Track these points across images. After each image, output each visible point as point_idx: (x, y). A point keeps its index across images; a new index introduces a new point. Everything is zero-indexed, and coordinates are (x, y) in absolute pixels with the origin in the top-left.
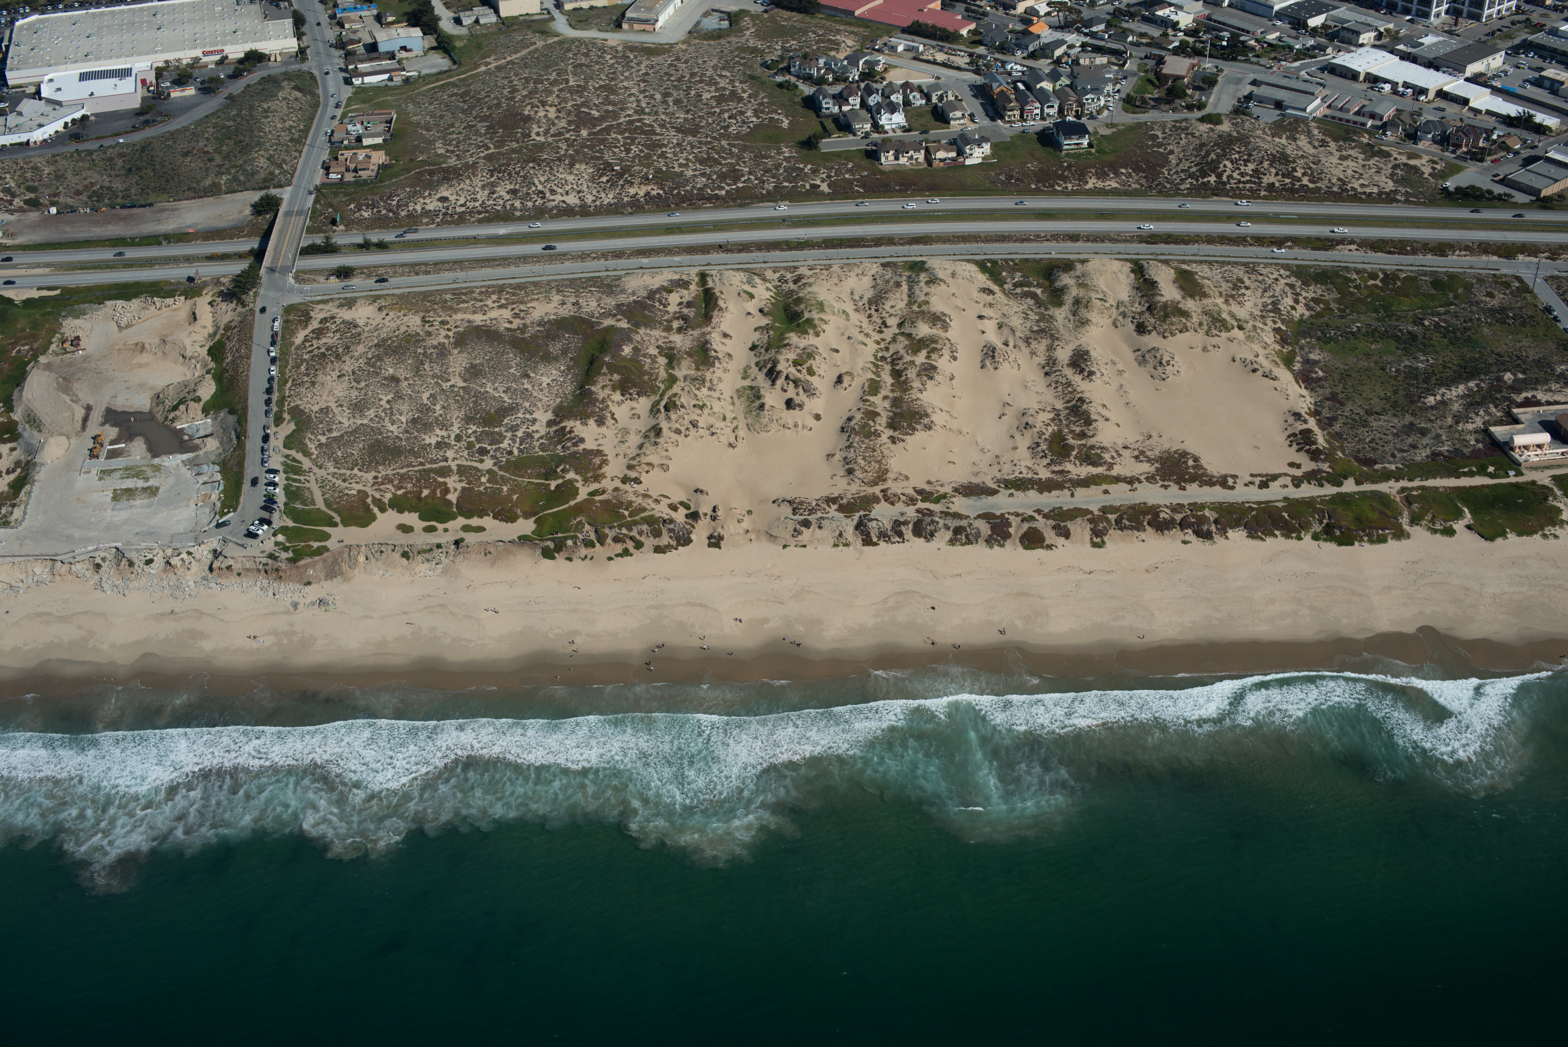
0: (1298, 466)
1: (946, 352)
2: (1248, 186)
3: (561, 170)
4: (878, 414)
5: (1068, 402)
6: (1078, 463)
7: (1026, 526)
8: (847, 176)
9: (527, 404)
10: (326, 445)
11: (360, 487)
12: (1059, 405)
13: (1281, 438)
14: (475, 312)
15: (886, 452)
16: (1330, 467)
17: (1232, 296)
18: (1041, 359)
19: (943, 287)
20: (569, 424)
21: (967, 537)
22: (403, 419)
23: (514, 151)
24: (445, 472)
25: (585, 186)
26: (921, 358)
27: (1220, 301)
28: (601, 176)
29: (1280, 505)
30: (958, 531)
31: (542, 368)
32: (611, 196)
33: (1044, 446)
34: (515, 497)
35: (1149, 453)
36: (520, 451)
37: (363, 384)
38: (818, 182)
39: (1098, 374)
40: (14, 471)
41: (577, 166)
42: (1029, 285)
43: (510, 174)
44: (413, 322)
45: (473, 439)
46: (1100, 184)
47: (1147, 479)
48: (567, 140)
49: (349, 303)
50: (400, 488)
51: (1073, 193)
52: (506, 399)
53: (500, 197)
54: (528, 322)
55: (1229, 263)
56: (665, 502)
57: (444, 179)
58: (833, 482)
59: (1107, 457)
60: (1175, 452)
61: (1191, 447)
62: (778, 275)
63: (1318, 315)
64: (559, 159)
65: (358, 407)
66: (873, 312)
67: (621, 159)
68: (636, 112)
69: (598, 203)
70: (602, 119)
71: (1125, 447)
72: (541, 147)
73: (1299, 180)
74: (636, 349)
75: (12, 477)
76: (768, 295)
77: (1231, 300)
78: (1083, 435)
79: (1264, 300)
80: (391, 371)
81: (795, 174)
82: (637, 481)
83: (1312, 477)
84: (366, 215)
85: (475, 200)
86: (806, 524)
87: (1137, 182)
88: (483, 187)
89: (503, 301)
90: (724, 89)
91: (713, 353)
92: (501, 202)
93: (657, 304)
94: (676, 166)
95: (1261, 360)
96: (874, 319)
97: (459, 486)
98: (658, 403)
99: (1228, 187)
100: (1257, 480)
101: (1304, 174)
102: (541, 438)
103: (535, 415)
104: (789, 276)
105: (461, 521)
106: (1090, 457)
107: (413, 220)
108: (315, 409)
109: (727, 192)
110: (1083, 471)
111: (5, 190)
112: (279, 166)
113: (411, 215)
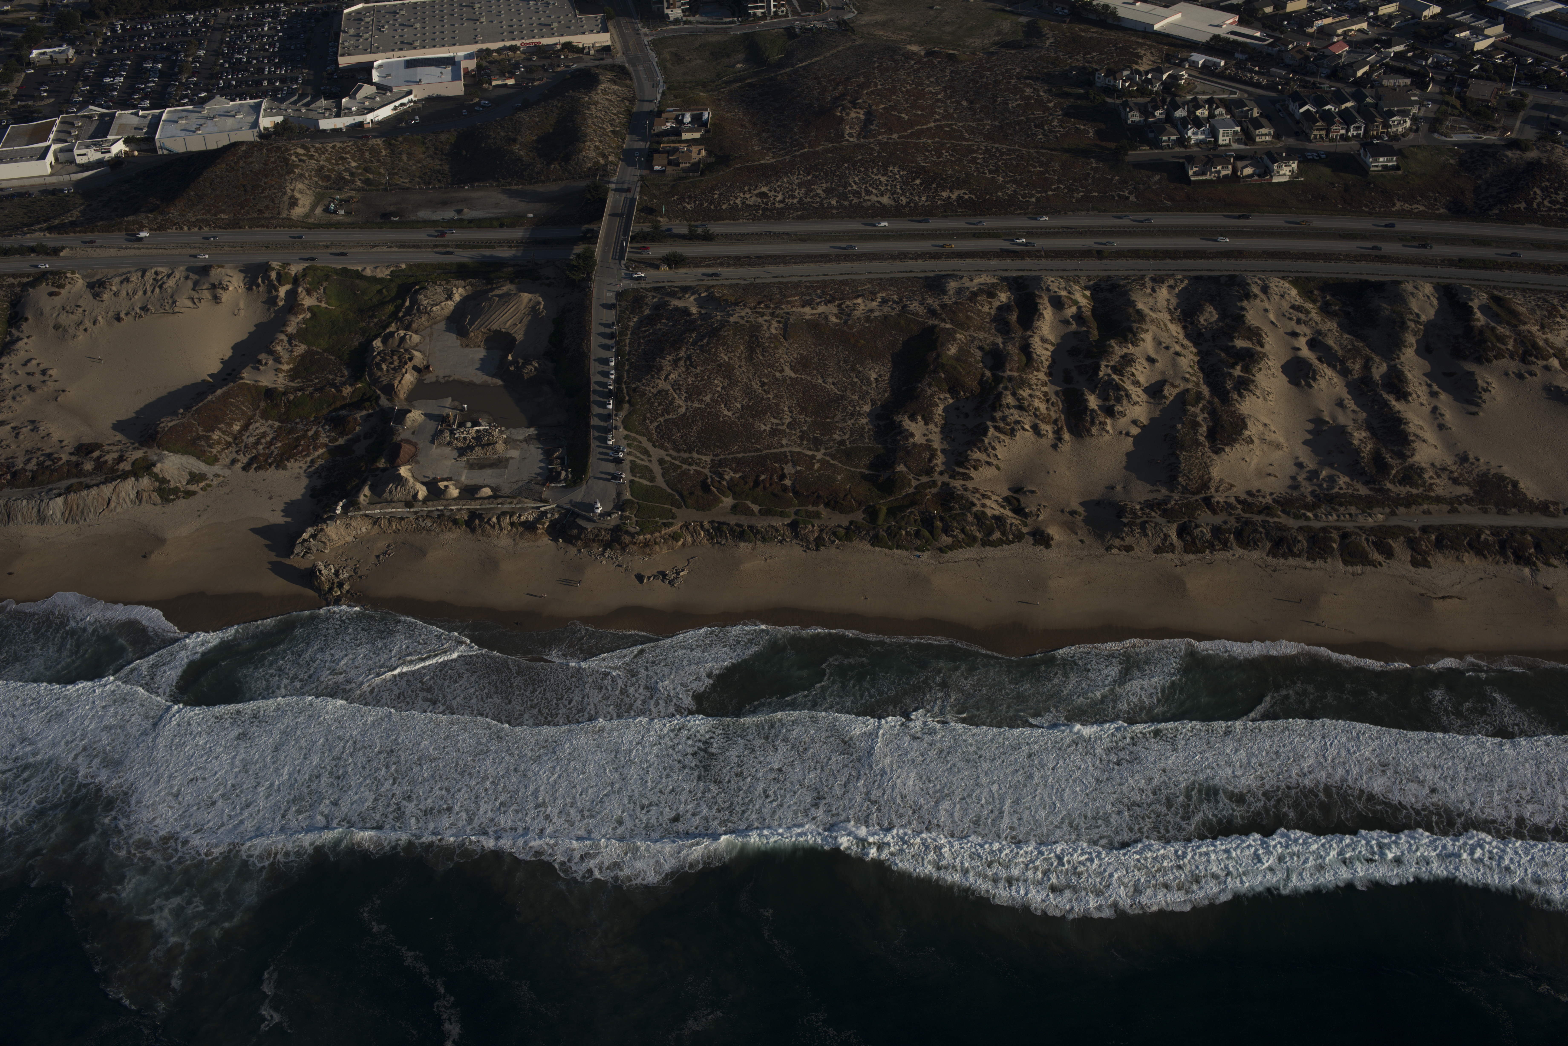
1: (1263, 367)
2: (1559, 214)
3: (875, 171)
4: (1198, 424)
6: (1397, 482)
7: (1348, 541)
8: (1155, 188)
9: (856, 397)
10: (665, 426)
11: (699, 469)
14: (803, 307)
15: (1208, 461)
17: (1548, 324)
19: (1256, 302)
20: (897, 418)
21: (1288, 549)
22: (738, 405)
23: (828, 151)
24: (781, 458)
25: (899, 188)
26: (1238, 371)
27: (1535, 329)
28: (914, 179)
30: (1279, 542)
31: (870, 363)
32: (924, 199)
34: (848, 486)
35: (1467, 476)
36: (851, 441)
38: (1126, 194)
41: (891, 168)
43: (826, 174)
44: (745, 312)
45: (805, 428)
46: (1407, 207)
47: (1467, 501)
48: (879, 142)
49: (681, 292)
50: (738, 472)
51: (1382, 214)
52: (836, 391)
53: (817, 195)
54: (854, 318)
55: (1542, 291)
56: (993, 500)
57: (762, 175)
59: (1426, 477)
60: (1493, 476)
61: (1507, 470)
62: (1092, 283)
64: (873, 161)
65: (695, 392)
66: (1188, 323)
67: (933, 163)
68: (944, 117)
69: (912, 205)
70: (911, 123)
71: (1443, 469)
72: (854, 148)
74: (960, 349)
76: (1085, 302)
77: (1546, 328)
78: (1401, 455)
81: (1103, 184)
82: (966, 477)
84: (688, 207)
85: (794, 197)
87: (1444, 206)
89: (829, 297)
90: (1029, 97)
91: (1035, 357)
92: (818, 200)
93: (978, 306)
94: (987, 172)
96: (1189, 330)
97: (795, 472)
98: (983, 402)
99: (1538, 214)
102: (871, 430)
103: (865, 408)
104: (1103, 285)
106: (1409, 476)
107: (734, 214)
108: (654, 391)
109: (1038, 199)
110: (1403, 490)
111: (346, 170)
112: (604, 156)
113: (732, 208)
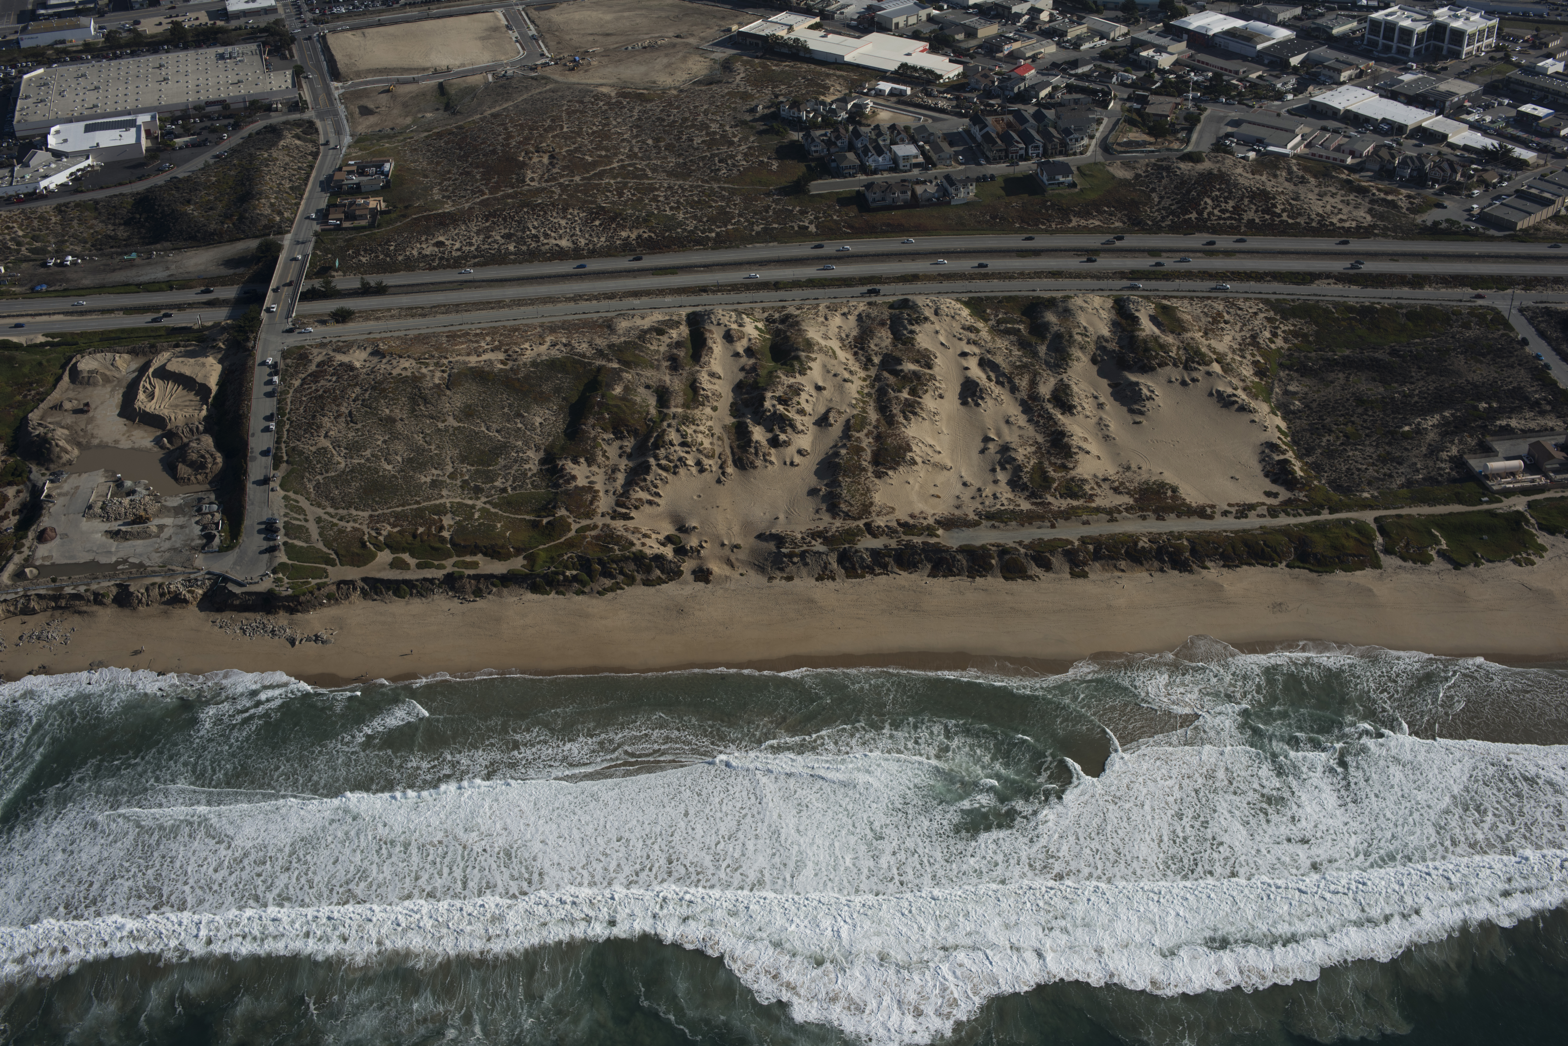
0: (1276, 495)
1: (930, 389)
2: (1228, 222)
3: (554, 214)
4: (862, 450)
5: (1049, 435)
6: (1058, 495)
7: (1007, 557)
8: (835, 217)
9: (520, 443)
10: (324, 485)
11: (356, 525)
13: (1257, 469)
14: (469, 354)
15: (870, 486)
16: (1306, 496)
17: (1212, 330)
18: (1024, 395)
19: (927, 324)
20: (560, 462)
21: (949, 569)
22: (399, 458)
23: (509, 196)
24: (440, 509)
25: (578, 230)
26: (905, 394)
27: (1198, 335)
28: (593, 220)
29: (1256, 534)
30: (939, 563)
31: (534, 408)
32: (603, 239)
33: (1025, 479)
34: (508, 534)
35: (1128, 485)
36: (514, 489)
37: (360, 425)
38: (806, 224)
39: (1079, 408)
41: (571, 210)
42: (1012, 321)
43: (505, 220)
44: (409, 364)
45: (467, 477)
46: (1083, 223)
47: (1127, 510)
48: (561, 185)
49: (346, 347)
50: (396, 526)
51: (1057, 231)
52: (499, 438)
53: (495, 241)
54: (521, 363)
55: (1209, 298)
56: (654, 538)
57: (440, 224)
58: (816, 518)
59: (1087, 488)
60: (1154, 483)
61: (1169, 478)
62: (766, 314)
63: (1297, 348)
64: (553, 204)
65: (355, 448)
66: (859, 349)
67: (613, 203)
68: (629, 157)
69: (591, 246)
70: (594, 164)
71: (1105, 479)
72: (535, 192)
73: (1280, 216)
74: (626, 389)
75: (19, 518)
76: (757, 333)
77: (1210, 334)
78: (1063, 468)
79: (1243, 333)
80: (387, 412)
81: (784, 215)
82: (626, 517)
83: (1288, 506)
84: (364, 260)
85: (471, 244)
86: (792, 557)
87: (1119, 220)
88: (478, 233)
89: (497, 343)
90: (715, 133)
91: (702, 392)
92: (496, 246)
93: (648, 344)
94: (667, 209)
95: (1239, 392)
96: (860, 356)
97: (453, 524)
98: (647, 440)
99: (1209, 223)
100: (1233, 510)
101: (1283, 210)
102: (534, 475)
103: (528, 454)
104: (777, 315)
105: (455, 557)
106: (1070, 489)
107: (410, 265)
108: (313, 449)
109: (718, 234)
110: (1064, 504)
111: (12, 239)
112: (280, 213)
113: (408, 259)
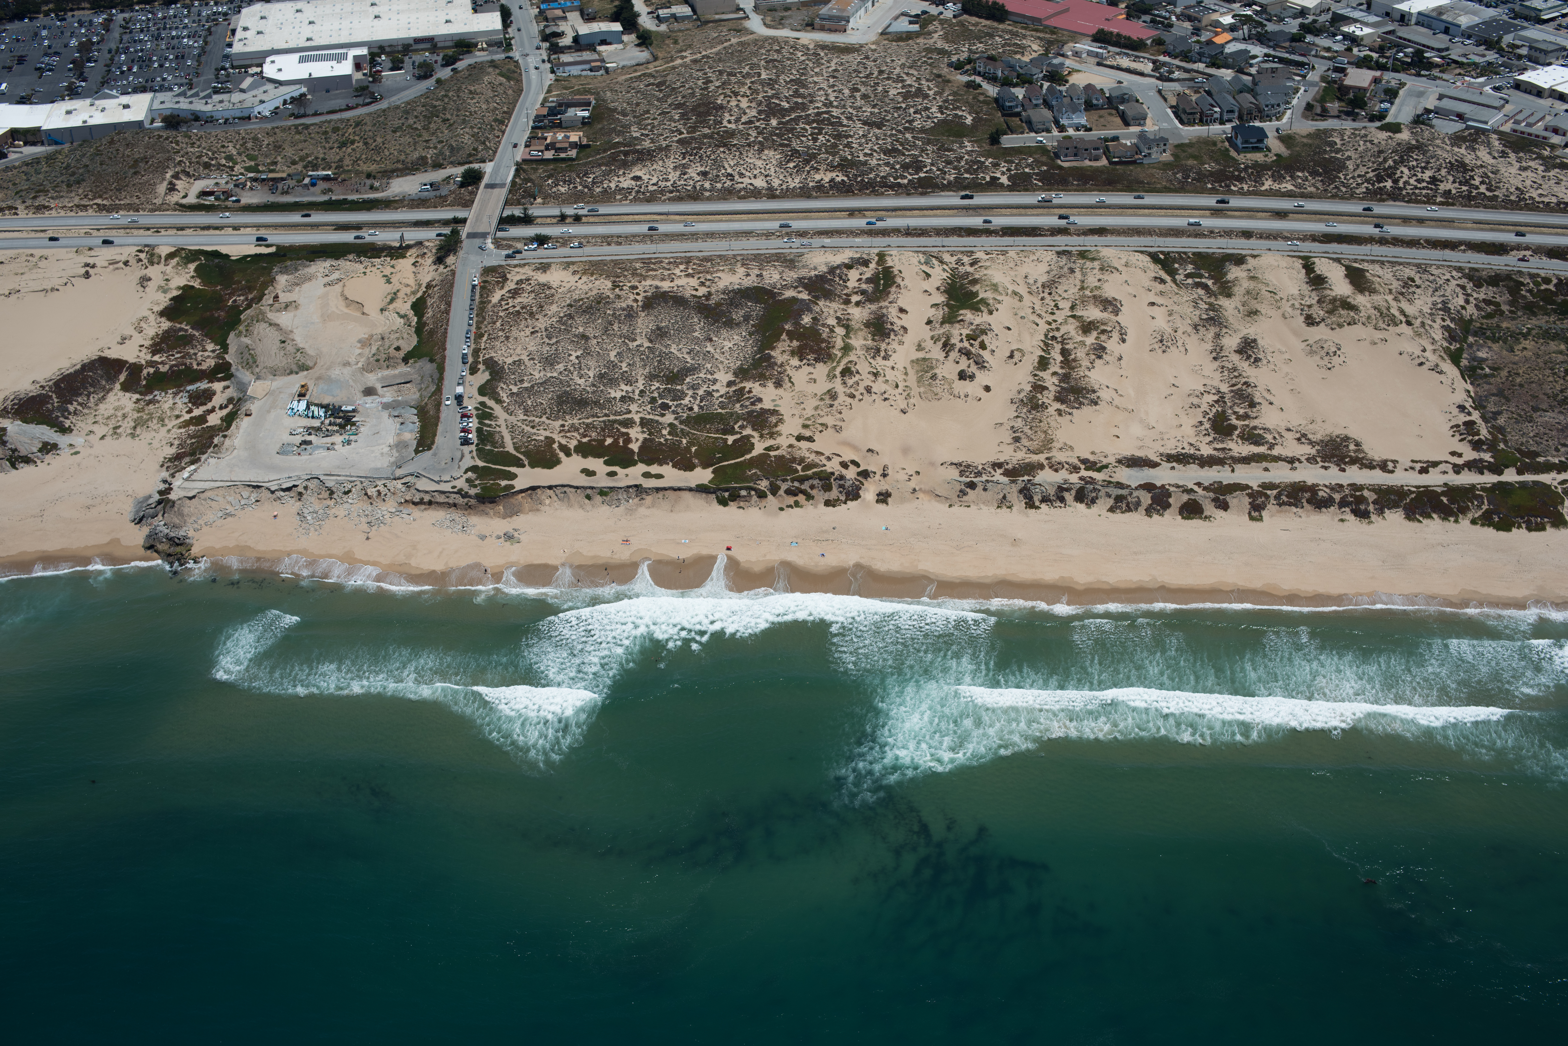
0: (1460, 455)
1: (1116, 336)
2: (1424, 192)
3: (750, 155)
4: (1046, 388)
5: (1233, 385)
6: (1240, 442)
7: (1185, 497)
8: (1027, 170)
9: (709, 366)
10: (517, 394)
11: (548, 434)
12: (1224, 388)
13: (1445, 429)
14: (663, 280)
15: (1053, 424)
16: (1492, 457)
17: (1402, 294)
18: (1209, 346)
19: (1116, 274)
20: (748, 385)
21: (1128, 505)
22: (591, 374)
23: (705, 136)
24: (629, 423)
25: (773, 170)
26: (1090, 340)
27: (1389, 298)
28: (788, 162)
29: (1439, 490)
30: (1119, 499)
31: (724, 333)
32: (797, 181)
33: (1207, 425)
34: (693, 449)
35: (1310, 436)
36: (701, 407)
37: (554, 340)
38: (998, 175)
39: (1265, 362)
40: (226, 406)
41: (766, 152)
42: (1201, 276)
43: (701, 157)
44: (604, 285)
45: (656, 395)
46: (1276, 186)
47: (1308, 460)
48: (757, 128)
49: (544, 268)
50: (585, 436)
51: (1249, 193)
52: (689, 360)
53: (691, 178)
54: (713, 290)
55: (1400, 264)
56: (836, 461)
57: (638, 159)
58: (999, 449)
59: (1269, 437)
60: (1337, 437)
62: (955, 258)
63: (1489, 316)
64: (749, 145)
65: (549, 362)
66: (1046, 295)
67: (808, 147)
68: (825, 105)
69: (784, 187)
70: (792, 109)
71: (1289, 430)
72: (732, 134)
73: (1477, 188)
74: (814, 319)
75: (225, 412)
76: (945, 275)
77: (1401, 297)
78: (1246, 417)
79: (1434, 299)
80: (581, 329)
81: (975, 166)
82: (810, 439)
83: (1473, 465)
84: (563, 190)
85: (667, 180)
86: (972, 485)
87: (1314, 185)
88: (675, 168)
89: (690, 271)
90: (910, 86)
91: (889, 326)
92: (691, 183)
93: (837, 279)
94: (861, 155)
95: (1428, 354)
96: (1046, 301)
97: (641, 437)
98: (834, 368)
99: (1404, 192)
100: (1418, 466)
101: (1482, 183)
102: (721, 396)
103: (716, 376)
104: (966, 259)
105: (641, 468)
106: (1252, 437)
107: (607, 197)
109: (910, 181)
110: (1246, 450)
111: (227, 157)
112: (484, 143)
113: (605, 191)
